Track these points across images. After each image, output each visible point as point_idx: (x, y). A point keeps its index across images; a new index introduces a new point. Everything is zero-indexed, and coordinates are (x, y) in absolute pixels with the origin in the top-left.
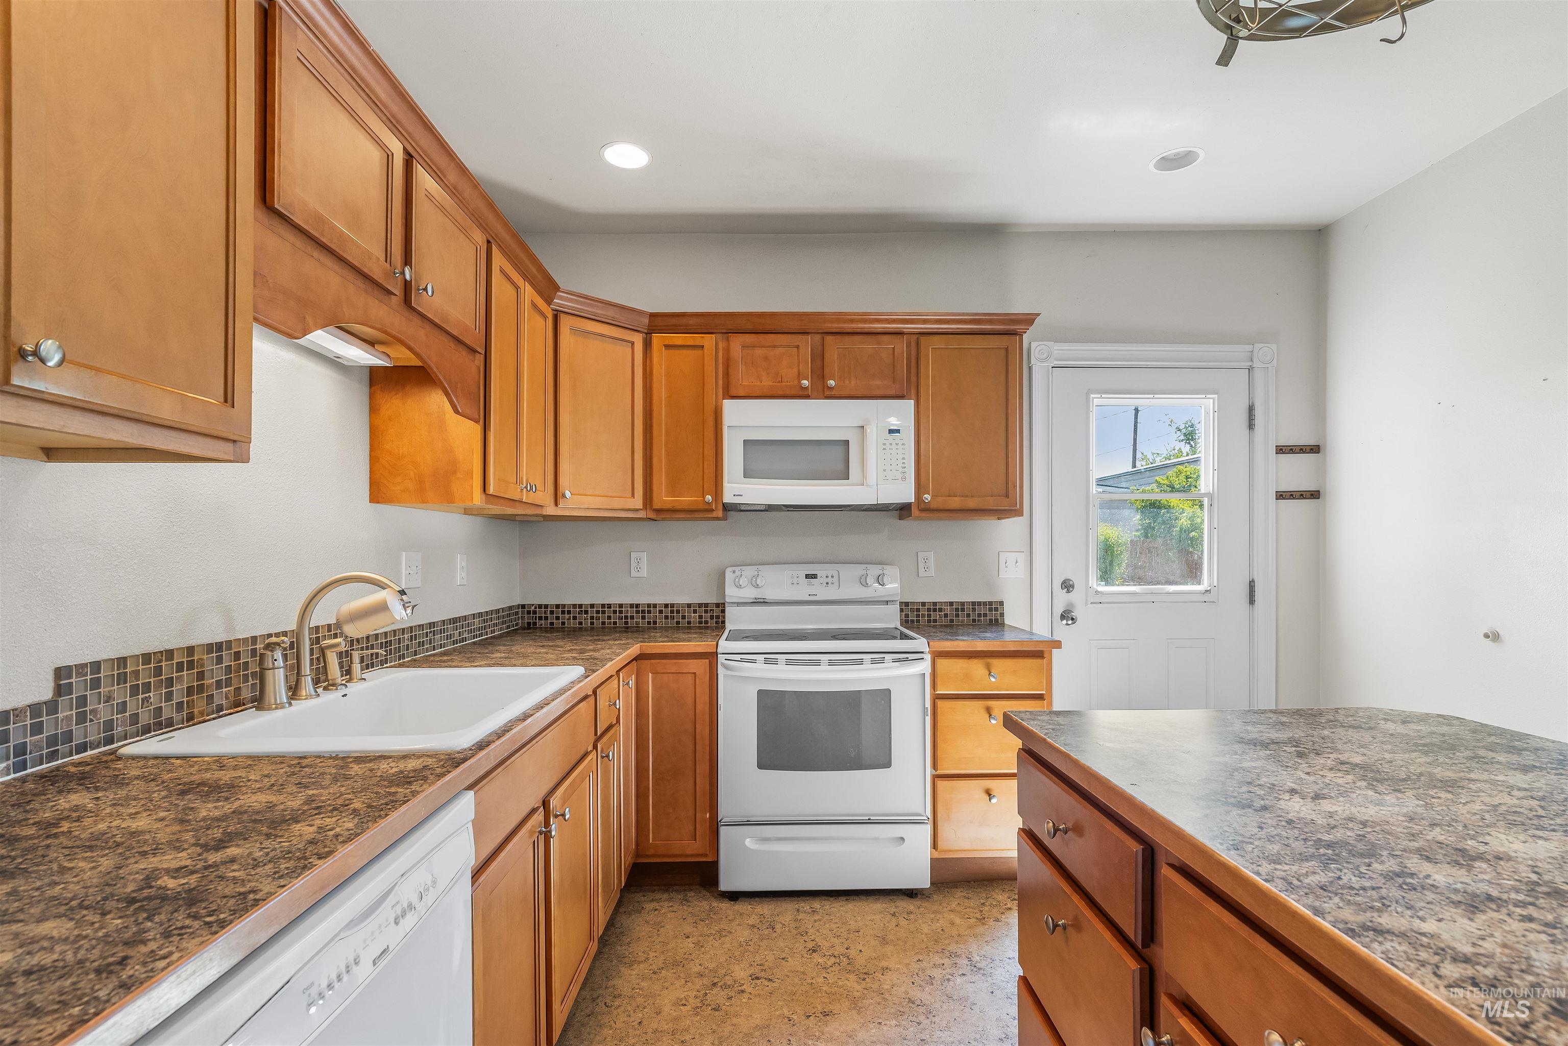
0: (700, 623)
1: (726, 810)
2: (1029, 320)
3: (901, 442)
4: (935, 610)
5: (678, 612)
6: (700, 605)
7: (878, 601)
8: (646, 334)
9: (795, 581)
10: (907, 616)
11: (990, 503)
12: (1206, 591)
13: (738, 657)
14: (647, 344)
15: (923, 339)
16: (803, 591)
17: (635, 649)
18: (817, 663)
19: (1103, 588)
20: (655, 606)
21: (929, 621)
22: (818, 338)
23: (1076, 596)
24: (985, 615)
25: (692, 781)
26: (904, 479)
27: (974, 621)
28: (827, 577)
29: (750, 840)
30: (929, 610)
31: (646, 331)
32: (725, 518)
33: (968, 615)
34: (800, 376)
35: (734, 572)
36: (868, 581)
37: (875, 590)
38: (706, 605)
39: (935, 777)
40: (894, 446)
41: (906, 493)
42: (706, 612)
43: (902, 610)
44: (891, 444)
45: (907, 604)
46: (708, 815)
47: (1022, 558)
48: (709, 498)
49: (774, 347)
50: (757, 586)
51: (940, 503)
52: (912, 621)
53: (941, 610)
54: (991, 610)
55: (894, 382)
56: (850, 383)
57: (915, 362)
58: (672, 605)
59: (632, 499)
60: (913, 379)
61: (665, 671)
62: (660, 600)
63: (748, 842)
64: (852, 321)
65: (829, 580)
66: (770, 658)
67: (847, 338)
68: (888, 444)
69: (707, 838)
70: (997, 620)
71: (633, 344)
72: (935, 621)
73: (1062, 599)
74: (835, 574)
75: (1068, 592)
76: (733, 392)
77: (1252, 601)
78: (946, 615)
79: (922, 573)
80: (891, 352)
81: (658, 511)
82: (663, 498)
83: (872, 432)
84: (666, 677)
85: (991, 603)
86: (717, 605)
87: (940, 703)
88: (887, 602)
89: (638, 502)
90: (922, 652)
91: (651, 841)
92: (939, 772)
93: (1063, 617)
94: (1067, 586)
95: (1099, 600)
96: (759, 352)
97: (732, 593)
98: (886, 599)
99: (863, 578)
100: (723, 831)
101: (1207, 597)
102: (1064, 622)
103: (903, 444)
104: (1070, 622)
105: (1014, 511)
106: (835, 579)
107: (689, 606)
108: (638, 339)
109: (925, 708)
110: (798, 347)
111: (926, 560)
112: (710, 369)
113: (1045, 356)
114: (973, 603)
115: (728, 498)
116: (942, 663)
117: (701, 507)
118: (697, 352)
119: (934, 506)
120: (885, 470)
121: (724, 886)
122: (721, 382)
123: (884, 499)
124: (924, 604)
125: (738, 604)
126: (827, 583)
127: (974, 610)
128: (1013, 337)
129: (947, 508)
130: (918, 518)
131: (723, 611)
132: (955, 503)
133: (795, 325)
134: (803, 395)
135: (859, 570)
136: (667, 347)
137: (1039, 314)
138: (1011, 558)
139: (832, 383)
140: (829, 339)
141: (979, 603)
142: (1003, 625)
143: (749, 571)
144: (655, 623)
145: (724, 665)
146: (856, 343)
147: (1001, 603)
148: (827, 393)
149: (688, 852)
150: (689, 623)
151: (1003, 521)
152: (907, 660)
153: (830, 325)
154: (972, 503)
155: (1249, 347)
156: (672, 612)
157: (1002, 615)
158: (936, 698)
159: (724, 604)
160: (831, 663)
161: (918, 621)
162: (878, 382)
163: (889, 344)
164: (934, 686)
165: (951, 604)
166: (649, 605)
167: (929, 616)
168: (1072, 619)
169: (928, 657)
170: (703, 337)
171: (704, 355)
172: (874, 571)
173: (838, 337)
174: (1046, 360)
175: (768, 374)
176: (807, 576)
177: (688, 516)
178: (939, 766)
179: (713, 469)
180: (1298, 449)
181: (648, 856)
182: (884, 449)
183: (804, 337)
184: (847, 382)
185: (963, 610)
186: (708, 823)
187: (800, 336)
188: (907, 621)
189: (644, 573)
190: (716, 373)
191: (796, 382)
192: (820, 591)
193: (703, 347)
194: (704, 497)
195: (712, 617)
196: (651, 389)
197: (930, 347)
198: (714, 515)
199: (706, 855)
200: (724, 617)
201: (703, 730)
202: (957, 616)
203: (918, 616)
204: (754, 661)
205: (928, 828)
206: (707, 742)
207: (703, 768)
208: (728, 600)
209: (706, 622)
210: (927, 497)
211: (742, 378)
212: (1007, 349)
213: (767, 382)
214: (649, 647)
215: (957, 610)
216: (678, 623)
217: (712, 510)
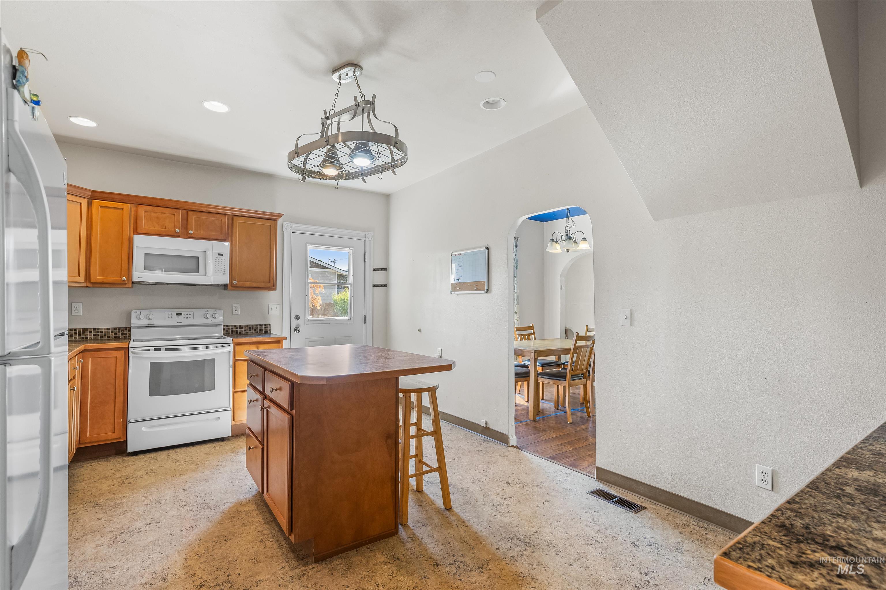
0: (115, 337)
1: (131, 417)
2: (280, 216)
3: (223, 259)
4: (240, 328)
5: (102, 332)
6: (115, 329)
7: (213, 325)
8: (89, 199)
9: (170, 316)
10: (227, 331)
11: (262, 285)
12: (349, 319)
13: (141, 349)
14: (90, 204)
15: (235, 218)
16: (175, 321)
17: (82, 347)
18: (181, 349)
19: (310, 318)
20: (87, 329)
21: (237, 333)
22: (185, 212)
23: (300, 322)
24: (262, 330)
25: (113, 406)
26: (224, 274)
27: (257, 332)
28: (187, 315)
29: (144, 428)
30: (237, 328)
31: (89, 198)
32: (132, 288)
33: (255, 330)
34: (175, 228)
35: (136, 312)
36: (208, 316)
37: (210, 321)
38: (119, 328)
39: (234, 393)
40: (220, 260)
41: (226, 280)
42: (119, 332)
43: (224, 329)
44: (219, 260)
45: (227, 326)
46: (122, 420)
47: (278, 307)
48: (124, 278)
49: (163, 213)
50: (150, 319)
51: (241, 284)
52: (229, 333)
53: (242, 328)
54: (265, 328)
55: (221, 234)
56: (200, 232)
57: (231, 227)
58: (98, 329)
59: (79, 277)
60: (230, 233)
61: (99, 357)
62: (90, 326)
63: (143, 429)
64: (202, 207)
65: (188, 316)
66: (157, 348)
67: (199, 214)
68: (217, 260)
69: (121, 430)
70: (267, 332)
71: (81, 204)
72: (240, 333)
73: (295, 323)
74: (192, 314)
75: (297, 320)
76: (139, 231)
77: (365, 323)
78: (245, 330)
79: (234, 313)
80: (220, 222)
81: (93, 283)
82: (96, 276)
83: (210, 254)
84: (99, 359)
85: (265, 325)
86: (126, 328)
87: (237, 363)
88: (217, 325)
89: (82, 279)
90: (230, 343)
91: (88, 436)
92: (236, 390)
93: (295, 330)
94: (297, 318)
95: (310, 323)
96: (153, 215)
97: (134, 322)
98: (217, 324)
99: (206, 315)
100: (130, 426)
101: (349, 322)
102: (296, 332)
103: (224, 260)
104: (298, 332)
105: (273, 288)
106: (191, 316)
107: (109, 329)
108: (84, 202)
109: (230, 365)
110: (174, 215)
111: (236, 307)
112: (126, 218)
113: (289, 228)
114: (257, 325)
115: (135, 278)
116: (238, 347)
117: (120, 282)
118: (121, 211)
119: (238, 285)
120: (216, 270)
121: (130, 450)
122: (132, 226)
123: (214, 282)
124: (235, 326)
125: (138, 327)
126: (187, 317)
127: (257, 328)
128: (273, 221)
129: (244, 286)
130: (231, 290)
131: (130, 331)
132: (248, 284)
133: (174, 205)
134: (176, 236)
135: (204, 312)
136: (101, 207)
137: (284, 214)
138: (274, 307)
139: (191, 232)
140: (190, 213)
141: (260, 325)
142: (270, 333)
143: (145, 312)
144: (87, 338)
145: (132, 352)
146: (204, 216)
147: (270, 325)
148: (189, 236)
149: (110, 438)
150: (108, 337)
151: (271, 292)
152: (223, 346)
153: (191, 207)
154: (255, 285)
155: (365, 233)
156: (98, 332)
157: (270, 330)
158: (235, 361)
159: (130, 328)
160: (187, 349)
161: (232, 333)
162: (213, 233)
163: (219, 218)
164: (234, 356)
165: (247, 326)
166: (83, 329)
167: (237, 331)
168: (298, 330)
169: (232, 345)
170: (123, 205)
171: (123, 212)
172: (211, 312)
173: (195, 212)
174: (289, 229)
175: (158, 225)
176: (177, 314)
177: (112, 286)
178: (236, 387)
179: (126, 265)
180: (380, 270)
181: (86, 443)
182: (215, 261)
183: (178, 210)
184: (199, 232)
185: (253, 328)
186: (121, 424)
187: (176, 210)
188: (226, 333)
189: (81, 313)
190: (130, 221)
191: (173, 229)
192: (183, 320)
193: (123, 209)
194: (121, 278)
195: (122, 334)
196: (91, 225)
197: (238, 222)
198: (127, 286)
199: (120, 438)
200: (130, 334)
201: (120, 382)
202: (250, 330)
203: (232, 331)
204: (149, 350)
205: (230, 413)
206: (122, 387)
207: (119, 399)
208: (132, 325)
209: (119, 337)
210: (235, 282)
211: (144, 224)
212: (271, 226)
213: (158, 228)
214: (90, 346)
215: (250, 328)
216: (101, 337)
217: (126, 284)
